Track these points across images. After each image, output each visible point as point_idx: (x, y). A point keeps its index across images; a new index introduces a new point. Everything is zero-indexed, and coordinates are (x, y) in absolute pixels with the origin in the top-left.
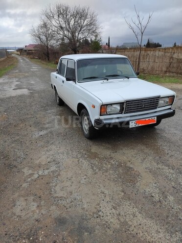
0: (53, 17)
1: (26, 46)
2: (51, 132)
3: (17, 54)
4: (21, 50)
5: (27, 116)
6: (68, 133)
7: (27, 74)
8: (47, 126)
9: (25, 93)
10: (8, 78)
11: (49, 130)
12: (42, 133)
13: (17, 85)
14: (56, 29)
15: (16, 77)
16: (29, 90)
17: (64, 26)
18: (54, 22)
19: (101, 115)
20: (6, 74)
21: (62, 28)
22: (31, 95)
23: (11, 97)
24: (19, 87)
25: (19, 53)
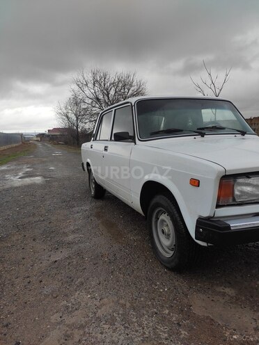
0: (87, 85)
1: (49, 131)
2: (79, 254)
3: (37, 141)
4: (41, 136)
5: (31, 219)
6: (118, 256)
7: (45, 159)
8: (71, 238)
9: (37, 182)
10: (15, 165)
11: (76, 247)
12: (58, 256)
13: (27, 173)
14: (90, 101)
15: (27, 163)
16: (45, 177)
17: (101, 97)
18: (87, 92)
19: (218, 206)
20: (15, 160)
21: (98, 99)
22: (47, 185)
23: (11, 188)
24: (28, 175)
25: (39, 139)
